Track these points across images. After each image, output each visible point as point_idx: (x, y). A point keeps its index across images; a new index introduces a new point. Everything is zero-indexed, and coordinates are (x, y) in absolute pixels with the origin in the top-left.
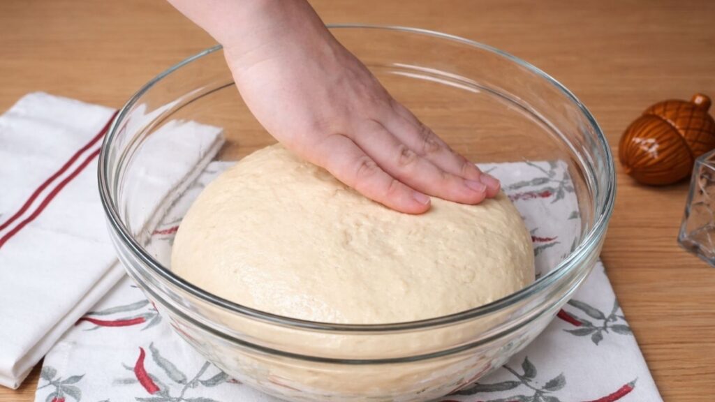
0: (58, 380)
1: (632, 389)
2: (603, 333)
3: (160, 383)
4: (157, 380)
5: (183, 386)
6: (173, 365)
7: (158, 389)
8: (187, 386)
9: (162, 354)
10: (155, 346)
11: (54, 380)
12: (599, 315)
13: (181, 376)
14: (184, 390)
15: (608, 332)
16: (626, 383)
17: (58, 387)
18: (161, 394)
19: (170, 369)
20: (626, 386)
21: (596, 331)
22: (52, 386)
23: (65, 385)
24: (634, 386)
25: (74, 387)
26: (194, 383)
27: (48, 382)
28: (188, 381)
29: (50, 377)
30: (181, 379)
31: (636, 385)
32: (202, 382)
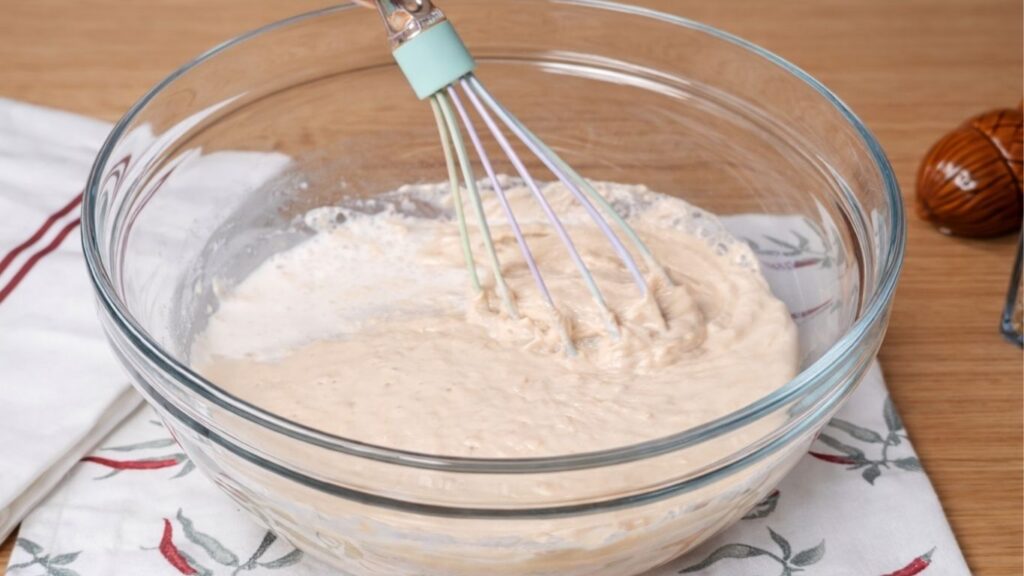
0: (47, 557)
1: (928, 564)
2: (881, 468)
3: (198, 566)
4: (193, 562)
5: (232, 569)
6: (216, 542)
9: (198, 526)
10: (185, 514)
12: (872, 437)
13: (228, 556)
15: (888, 467)
16: (917, 556)
19: (213, 547)
20: (918, 560)
21: (869, 466)
23: (54, 566)
24: (930, 561)
25: (67, 570)
28: (241, 563)
30: (230, 560)
31: (932, 558)
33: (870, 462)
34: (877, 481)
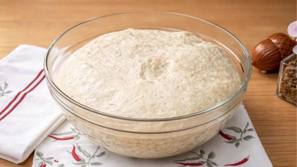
0: (43, 158)
7: (80, 160)
8: (91, 158)
11: (42, 157)
14: (90, 159)
17: (43, 160)
18: (82, 162)
22: (41, 160)
26: (93, 156)
27: (40, 158)
28: (91, 156)
29: (41, 156)
32: (96, 156)
33: (237, 140)
34: (239, 146)
